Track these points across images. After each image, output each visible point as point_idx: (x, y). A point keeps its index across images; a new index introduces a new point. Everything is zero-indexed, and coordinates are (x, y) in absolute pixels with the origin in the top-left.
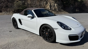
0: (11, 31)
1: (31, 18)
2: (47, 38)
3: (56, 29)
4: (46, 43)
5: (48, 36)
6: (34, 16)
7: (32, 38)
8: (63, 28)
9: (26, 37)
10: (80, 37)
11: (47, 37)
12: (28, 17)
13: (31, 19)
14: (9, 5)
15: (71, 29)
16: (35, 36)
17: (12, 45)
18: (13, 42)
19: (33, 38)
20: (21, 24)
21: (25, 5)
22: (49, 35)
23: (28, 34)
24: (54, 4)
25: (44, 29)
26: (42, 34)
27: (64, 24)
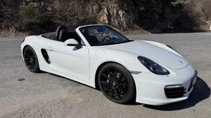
0: (24, 79)
1: (73, 47)
2: (114, 95)
3: (137, 73)
4: (112, 104)
5: (117, 90)
6: (82, 43)
7: (77, 95)
8: (151, 71)
9: (64, 93)
10: (187, 91)
11: (115, 92)
12: (69, 45)
13: (74, 50)
14: (7, 11)
15: (168, 73)
16: (83, 90)
17: (31, 112)
18: (34, 106)
19: (80, 94)
20: (49, 62)
21: (47, 13)
22: (120, 86)
23: (66, 85)
24: (117, 12)
25: (106, 72)
26: (102, 84)
27: (153, 63)
